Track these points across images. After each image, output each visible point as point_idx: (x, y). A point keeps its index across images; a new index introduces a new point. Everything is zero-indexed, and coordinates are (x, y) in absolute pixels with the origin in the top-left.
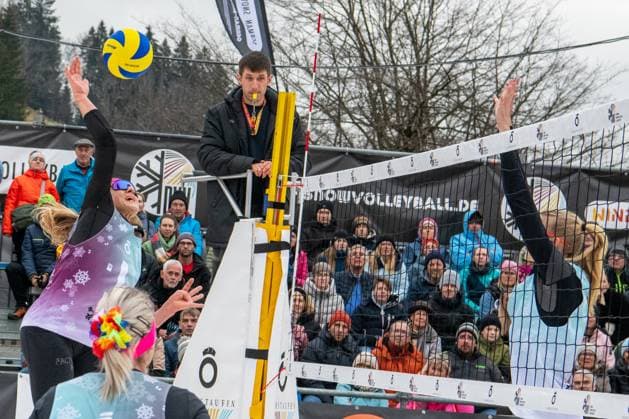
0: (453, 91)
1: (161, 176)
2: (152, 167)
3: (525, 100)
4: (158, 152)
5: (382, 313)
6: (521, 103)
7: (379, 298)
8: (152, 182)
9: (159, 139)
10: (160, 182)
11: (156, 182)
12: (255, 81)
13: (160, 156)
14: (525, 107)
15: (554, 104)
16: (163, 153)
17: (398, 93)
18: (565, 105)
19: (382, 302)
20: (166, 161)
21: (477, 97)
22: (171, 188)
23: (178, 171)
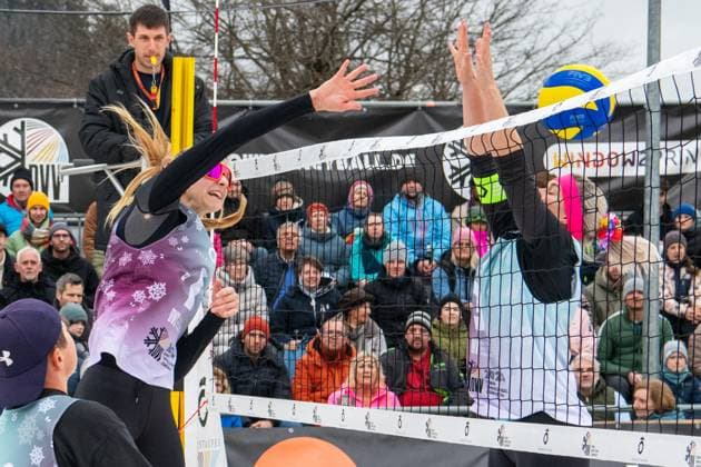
0: (369, 10)
1: (22, 153)
2: (10, 142)
3: (458, 15)
4: (17, 123)
5: (313, 303)
6: (452, 19)
7: (307, 284)
8: (13, 160)
9: (16, 106)
10: (22, 160)
11: (17, 160)
12: (152, 40)
13: (19, 127)
14: (457, 24)
15: (492, 16)
16: (23, 123)
17: (301, 18)
18: (505, 16)
19: (310, 289)
20: (27, 133)
21: (399, 16)
22: (36, 167)
23: (44, 143)
